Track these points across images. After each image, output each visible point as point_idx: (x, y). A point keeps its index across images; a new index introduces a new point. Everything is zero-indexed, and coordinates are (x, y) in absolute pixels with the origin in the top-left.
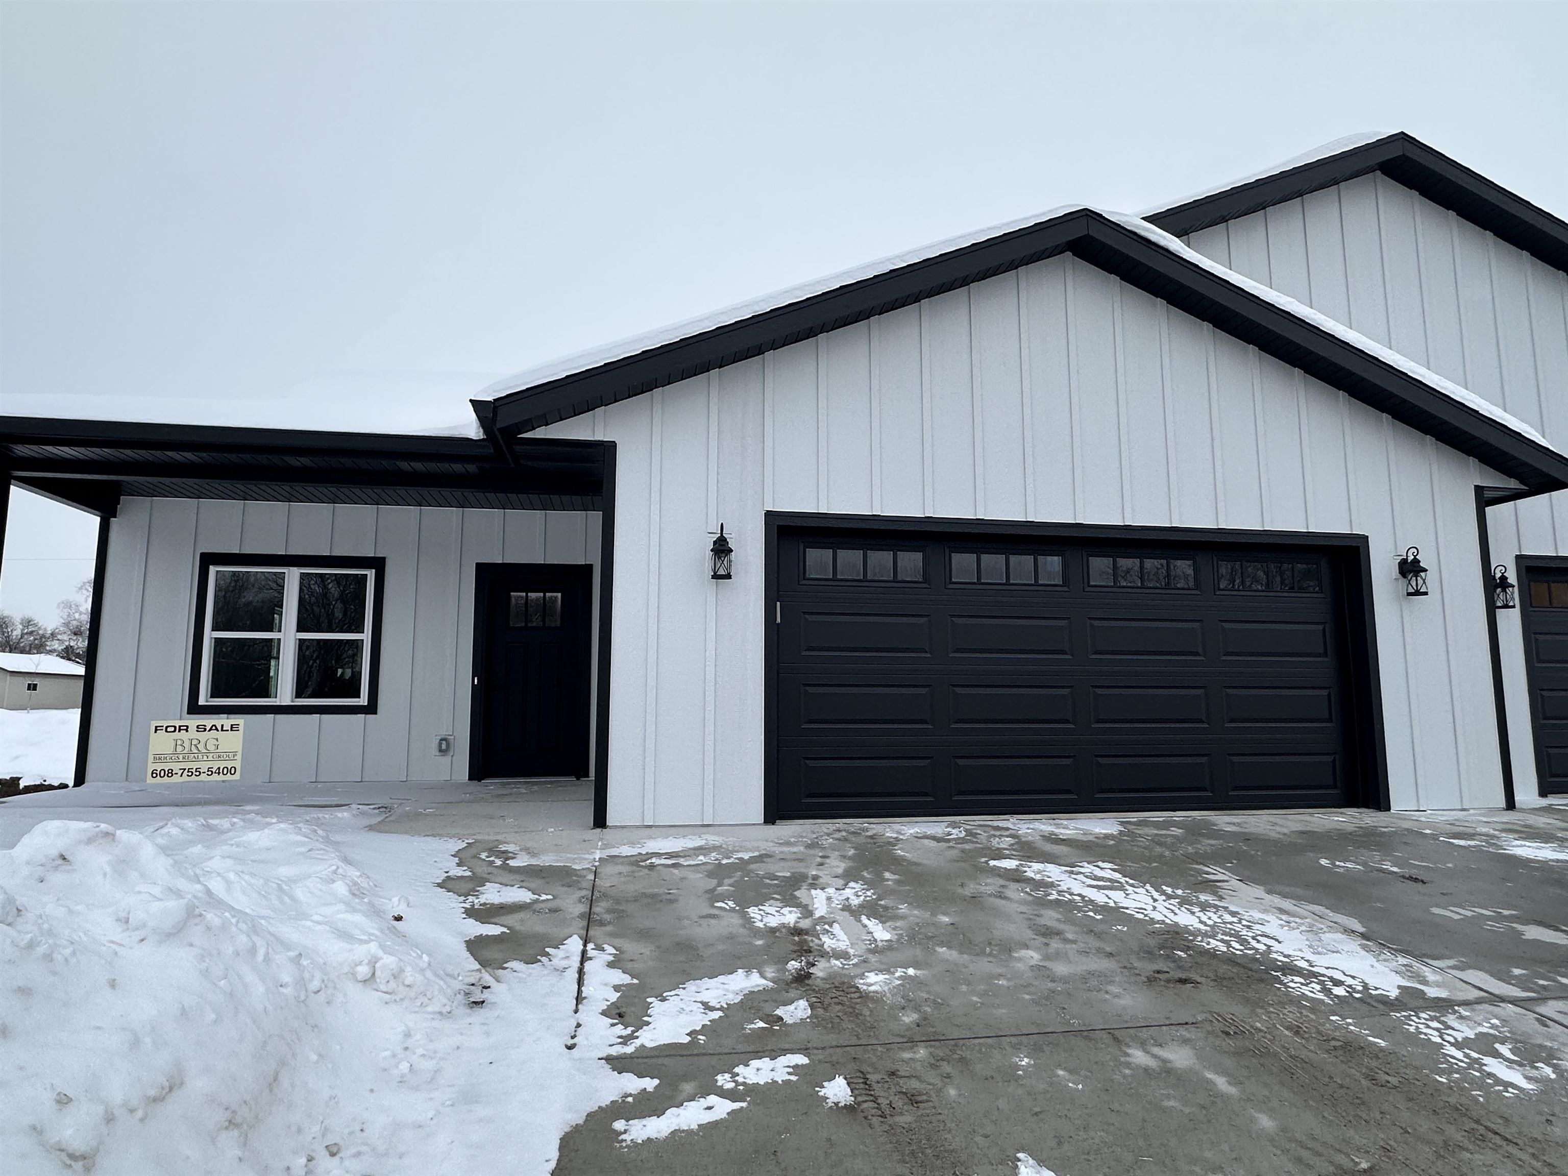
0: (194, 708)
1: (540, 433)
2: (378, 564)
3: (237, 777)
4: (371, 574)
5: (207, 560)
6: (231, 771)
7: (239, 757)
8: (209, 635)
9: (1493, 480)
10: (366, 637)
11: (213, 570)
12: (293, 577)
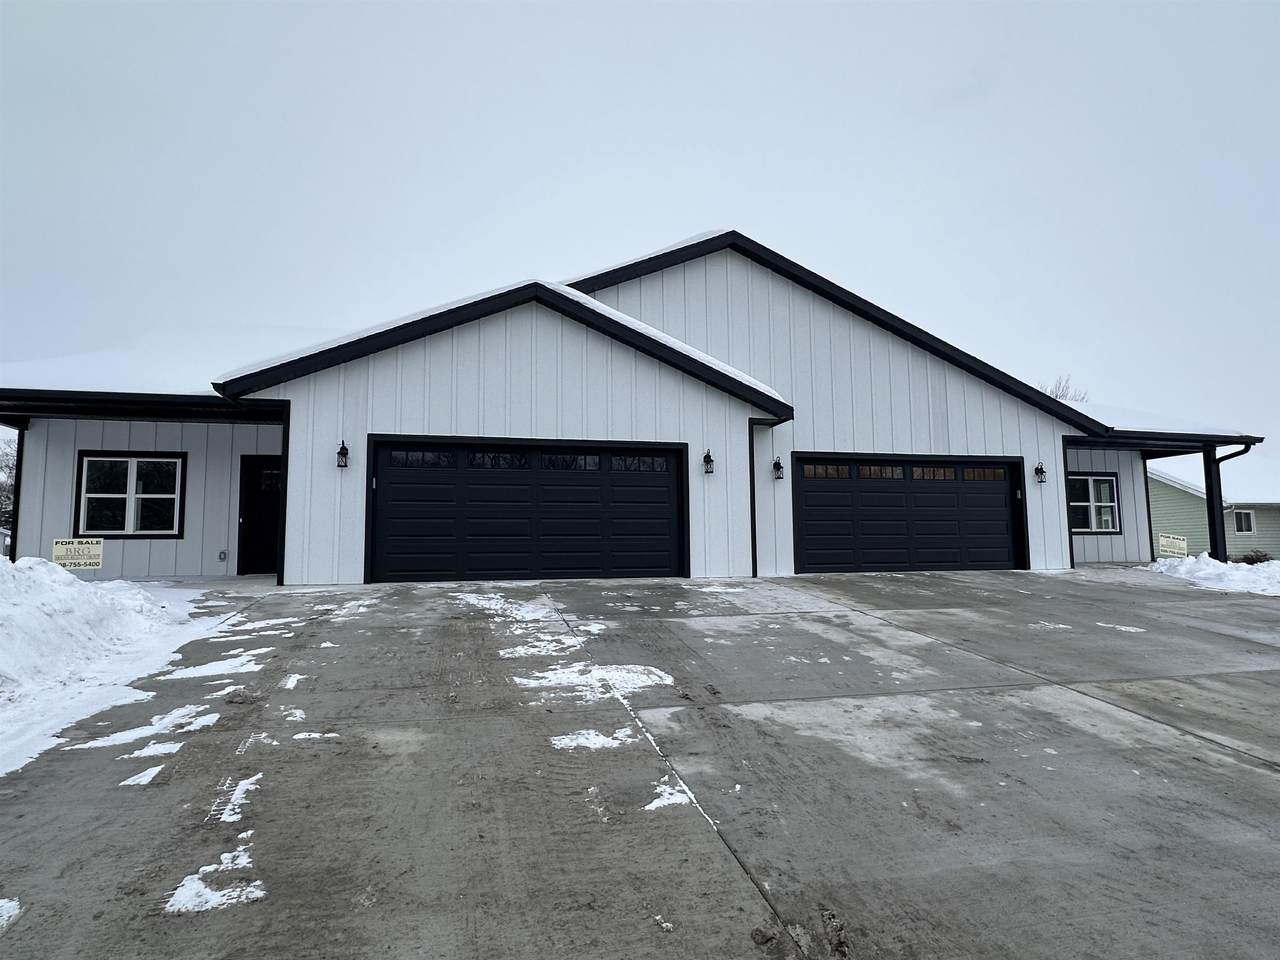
0: (76, 535)
1: (251, 396)
2: (184, 456)
3: (100, 566)
4: (179, 462)
5: (82, 454)
6: (97, 564)
7: (101, 557)
8: (84, 496)
9: (759, 415)
10: (177, 496)
11: (86, 460)
12: (133, 465)
